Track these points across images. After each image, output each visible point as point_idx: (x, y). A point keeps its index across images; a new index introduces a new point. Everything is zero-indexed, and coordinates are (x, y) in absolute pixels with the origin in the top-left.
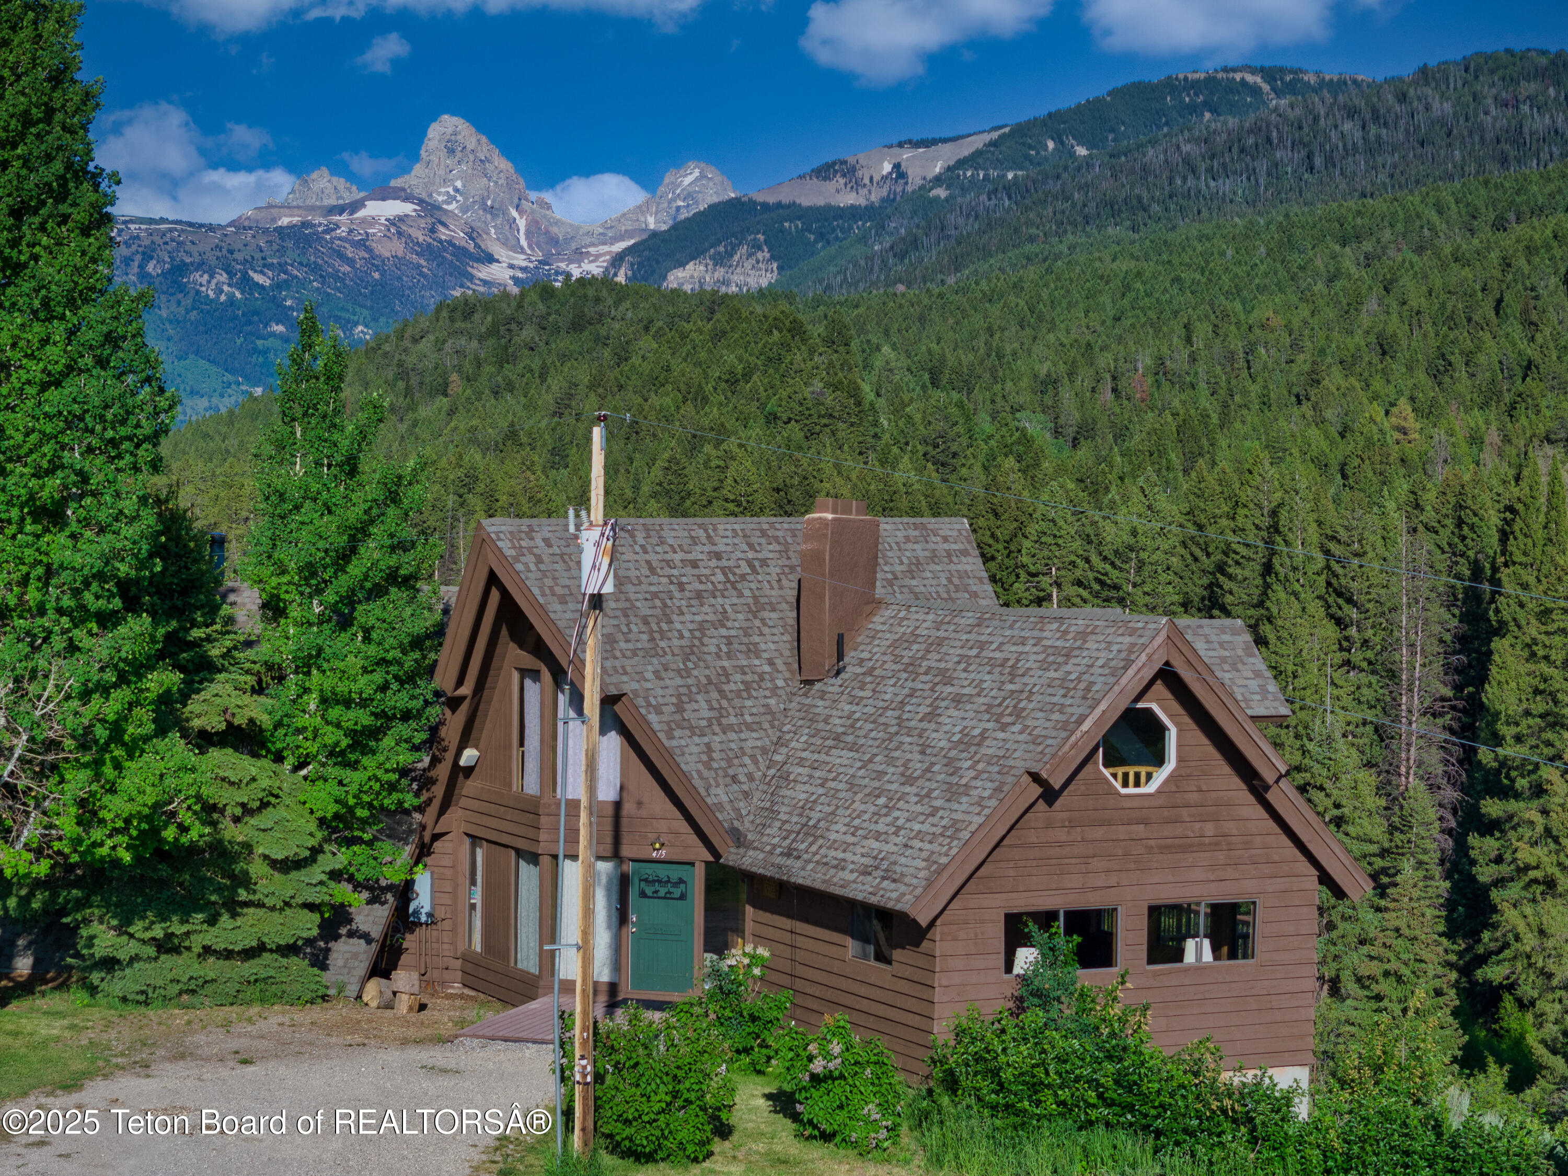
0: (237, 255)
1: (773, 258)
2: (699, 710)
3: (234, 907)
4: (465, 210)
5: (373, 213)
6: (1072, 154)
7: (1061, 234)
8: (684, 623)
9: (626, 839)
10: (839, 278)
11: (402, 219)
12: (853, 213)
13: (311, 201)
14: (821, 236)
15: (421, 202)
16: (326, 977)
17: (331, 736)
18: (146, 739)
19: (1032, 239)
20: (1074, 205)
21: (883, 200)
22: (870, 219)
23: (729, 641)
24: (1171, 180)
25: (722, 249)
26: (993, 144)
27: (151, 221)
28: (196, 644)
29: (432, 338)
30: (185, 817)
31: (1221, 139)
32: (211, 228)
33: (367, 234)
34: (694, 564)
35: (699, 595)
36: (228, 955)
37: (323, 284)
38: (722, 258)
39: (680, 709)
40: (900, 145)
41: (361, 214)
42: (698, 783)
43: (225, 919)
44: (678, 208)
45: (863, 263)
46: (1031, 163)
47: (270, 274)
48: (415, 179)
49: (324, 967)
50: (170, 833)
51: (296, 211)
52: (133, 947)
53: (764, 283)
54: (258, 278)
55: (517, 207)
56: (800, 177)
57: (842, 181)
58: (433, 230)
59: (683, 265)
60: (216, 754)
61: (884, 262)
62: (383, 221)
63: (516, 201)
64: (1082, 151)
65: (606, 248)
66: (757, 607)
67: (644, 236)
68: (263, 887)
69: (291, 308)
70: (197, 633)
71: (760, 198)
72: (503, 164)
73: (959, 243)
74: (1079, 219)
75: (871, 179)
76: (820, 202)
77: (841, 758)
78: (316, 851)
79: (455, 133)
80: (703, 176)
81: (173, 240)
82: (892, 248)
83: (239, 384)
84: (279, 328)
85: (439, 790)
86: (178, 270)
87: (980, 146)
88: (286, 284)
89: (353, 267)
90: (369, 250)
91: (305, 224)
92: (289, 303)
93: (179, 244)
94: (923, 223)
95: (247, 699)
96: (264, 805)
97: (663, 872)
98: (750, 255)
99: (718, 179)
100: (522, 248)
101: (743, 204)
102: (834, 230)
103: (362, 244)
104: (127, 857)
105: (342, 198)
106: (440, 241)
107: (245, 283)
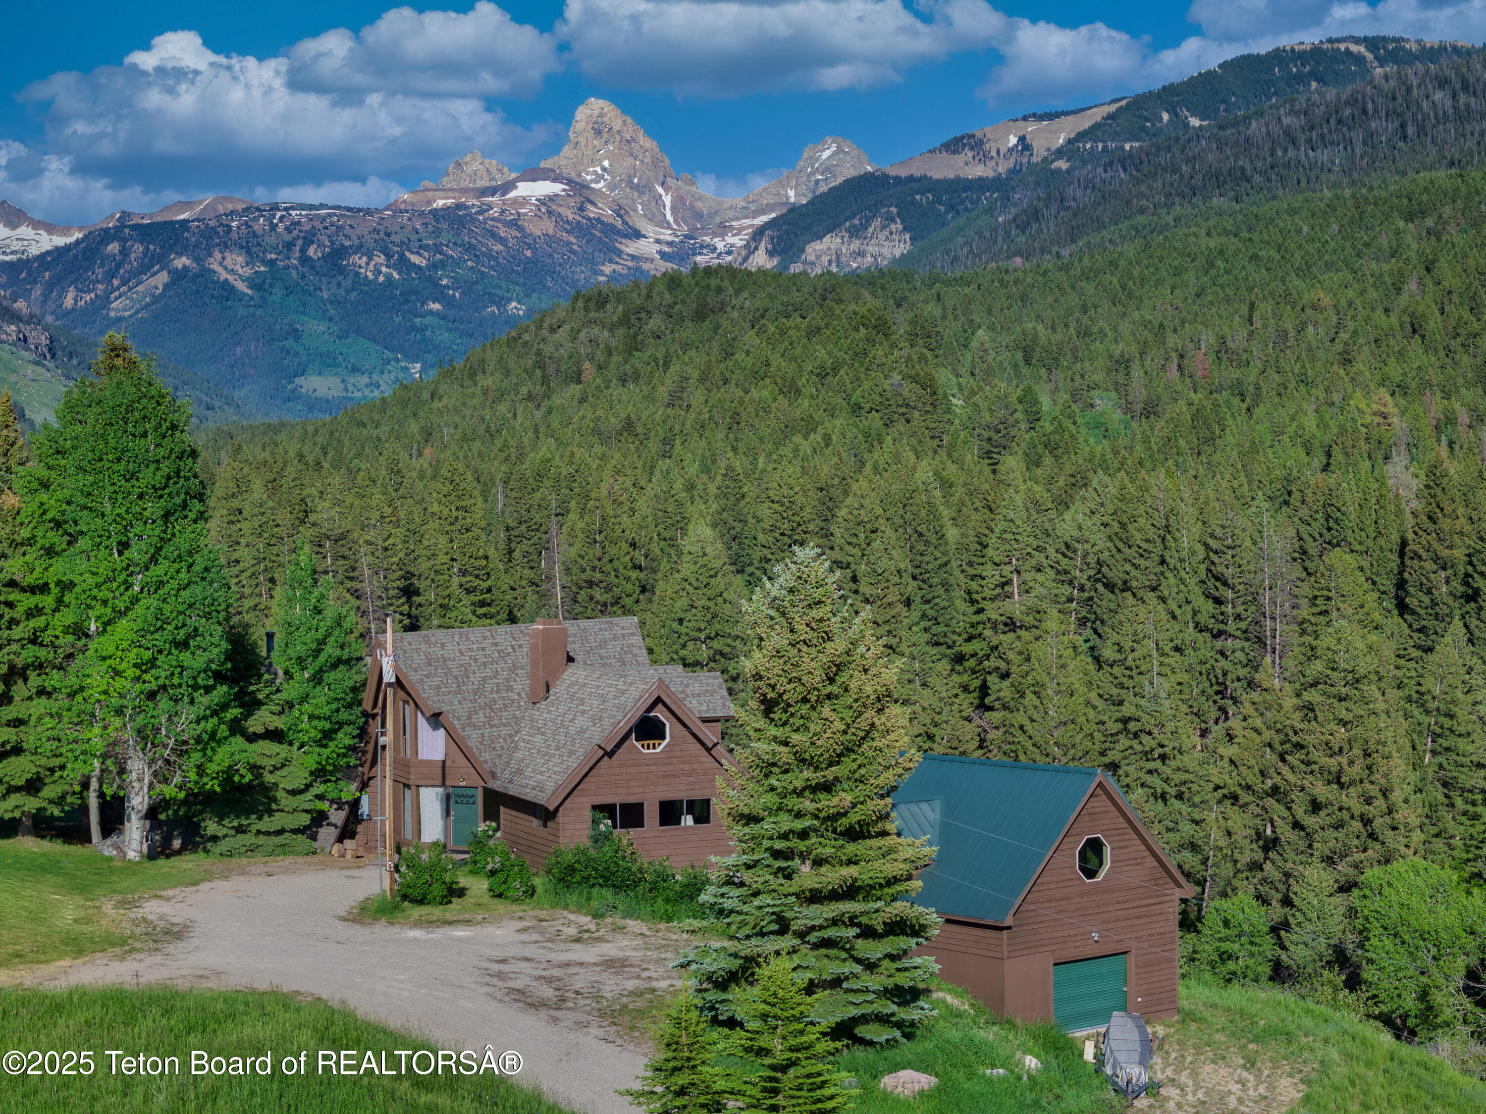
0: (394, 238)
1: (906, 229)
2: (480, 718)
3: (270, 813)
4: (612, 187)
5: (524, 194)
6: (1186, 125)
7: (1169, 206)
8: (475, 678)
9: (448, 777)
10: (965, 250)
11: (553, 198)
12: (981, 184)
13: (466, 183)
14: (951, 207)
15: (570, 182)
16: (315, 845)
17: (313, 733)
18: (226, 738)
19: (1142, 211)
20: (1182, 177)
21: (1011, 172)
22: (997, 190)
23: (498, 685)
24: (1273, 154)
25: (856, 222)
26: (1110, 117)
27: (311, 207)
28: (253, 693)
29: (567, 327)
30: (243, 771)
31: (1320, 111)
32: (368, 212)
33: (519, 214)
34: (484, 649)
35: (484, 664)
36: (268, 834)
37: (477, 263)
38: (857, 231)
39: (469, 717)
40: (1025, 119)
41: (512, 194)
42: (475, 751)
43: (266, 817)
44: (817, 182)
45: (988, 235)
46: (1147, 134)
47: (426, 254)
48: (564, 159)
49: (315, 840)
50: (236, 779)
51: (450, 194)
52: (225, 831)
53: (897, 253)
54: (415, 259)
55: (663, 184)
56: (930, 151)
57: (970, 154)
58: (582, 209)
59: (820, 237)
60: (261, 743)
61: (1008, 234)
62: (533, 201)
63: (661, 178)
64: (1195, 122)
65: (748, 222)
66: (514, 669)
67: (784, 211)
68: (283, 803)
69: (447, 287)
70: (252, 688)
71: (893, 172)
72: (647, 143)
73: (1075, 215)
74: (1187, 191)
75: (998, 151)
76: (951, 175)
77: (539, 738)
78: (308, 787)
79: (601, 115)
80: (840, 150)
81: (332, 225)
82: (1014, 219)
83: (398, 360)
84: (436, 306)
85: (369, 756)
86: (338, 254)
87: (1099, 119)
88: (443, 264)
89: (506, 246)
90: (520, 228)
91: (459, 206)
92: (444, 282)
93: (339, 228)
94: (1043, 196)
95: (275, 717)
96: (283, 766)
97: (465, 792)
98: (883, 227)
99: (855, 153)
100: (668, 223)
101: (877, 178)
102: (962, 202)
103: (515, 224)
104: (218, 789)
105: (494, 179)
106: (589, 219)
107: (403, 264)
